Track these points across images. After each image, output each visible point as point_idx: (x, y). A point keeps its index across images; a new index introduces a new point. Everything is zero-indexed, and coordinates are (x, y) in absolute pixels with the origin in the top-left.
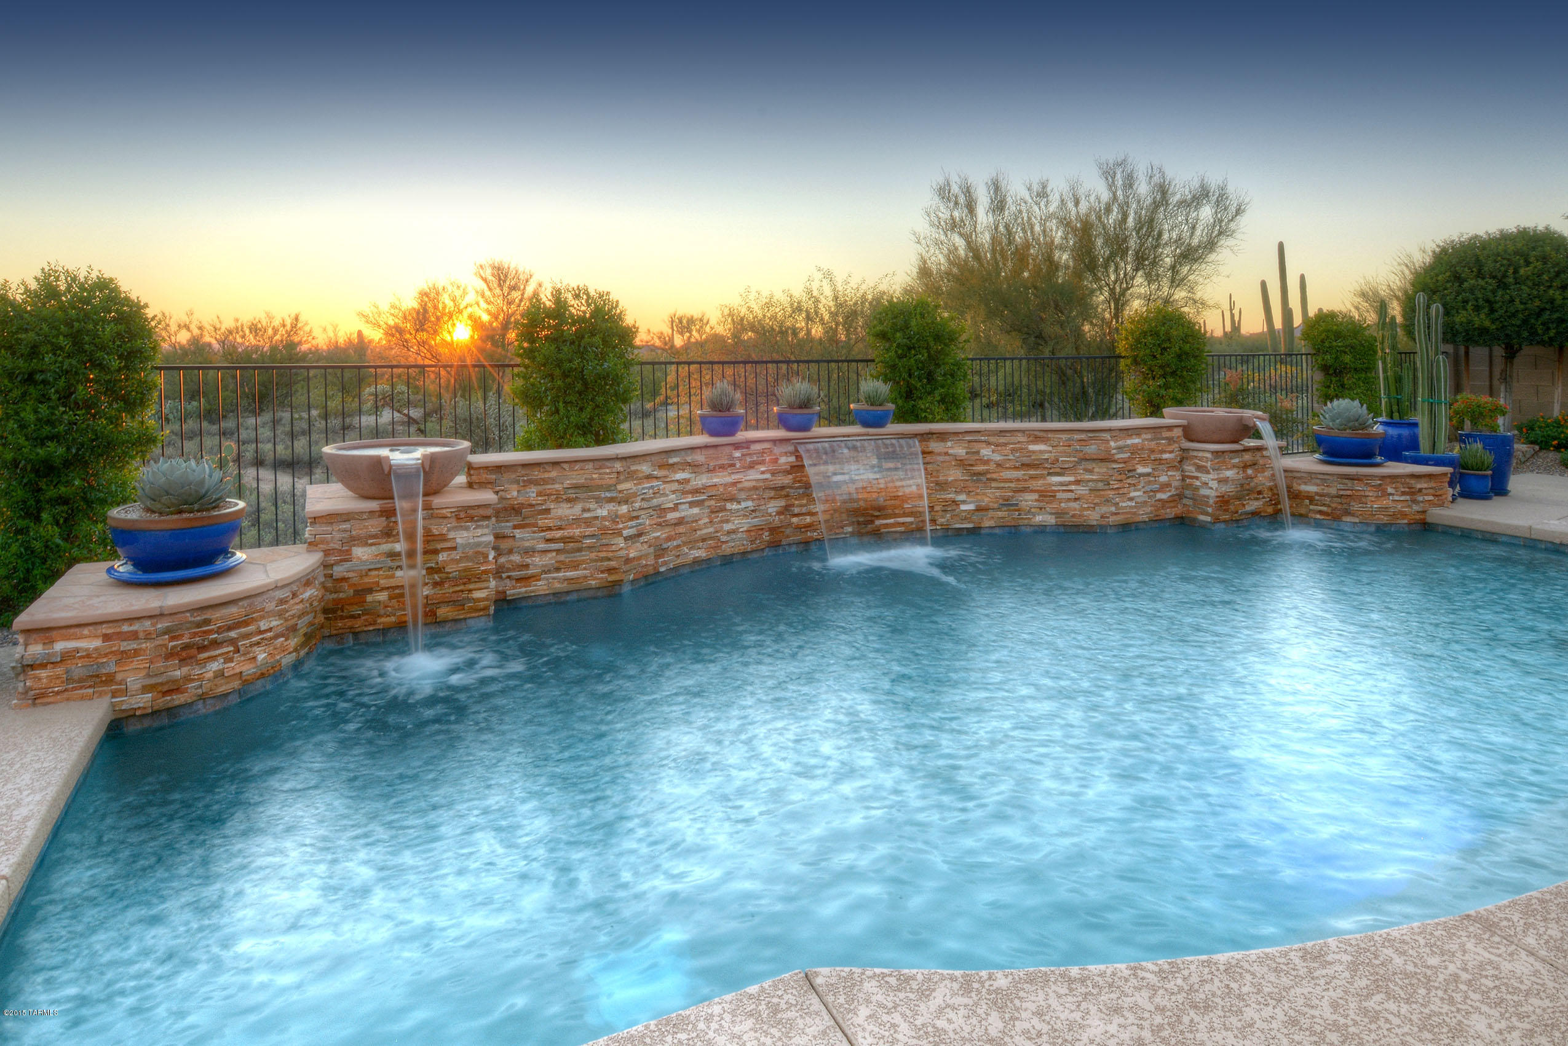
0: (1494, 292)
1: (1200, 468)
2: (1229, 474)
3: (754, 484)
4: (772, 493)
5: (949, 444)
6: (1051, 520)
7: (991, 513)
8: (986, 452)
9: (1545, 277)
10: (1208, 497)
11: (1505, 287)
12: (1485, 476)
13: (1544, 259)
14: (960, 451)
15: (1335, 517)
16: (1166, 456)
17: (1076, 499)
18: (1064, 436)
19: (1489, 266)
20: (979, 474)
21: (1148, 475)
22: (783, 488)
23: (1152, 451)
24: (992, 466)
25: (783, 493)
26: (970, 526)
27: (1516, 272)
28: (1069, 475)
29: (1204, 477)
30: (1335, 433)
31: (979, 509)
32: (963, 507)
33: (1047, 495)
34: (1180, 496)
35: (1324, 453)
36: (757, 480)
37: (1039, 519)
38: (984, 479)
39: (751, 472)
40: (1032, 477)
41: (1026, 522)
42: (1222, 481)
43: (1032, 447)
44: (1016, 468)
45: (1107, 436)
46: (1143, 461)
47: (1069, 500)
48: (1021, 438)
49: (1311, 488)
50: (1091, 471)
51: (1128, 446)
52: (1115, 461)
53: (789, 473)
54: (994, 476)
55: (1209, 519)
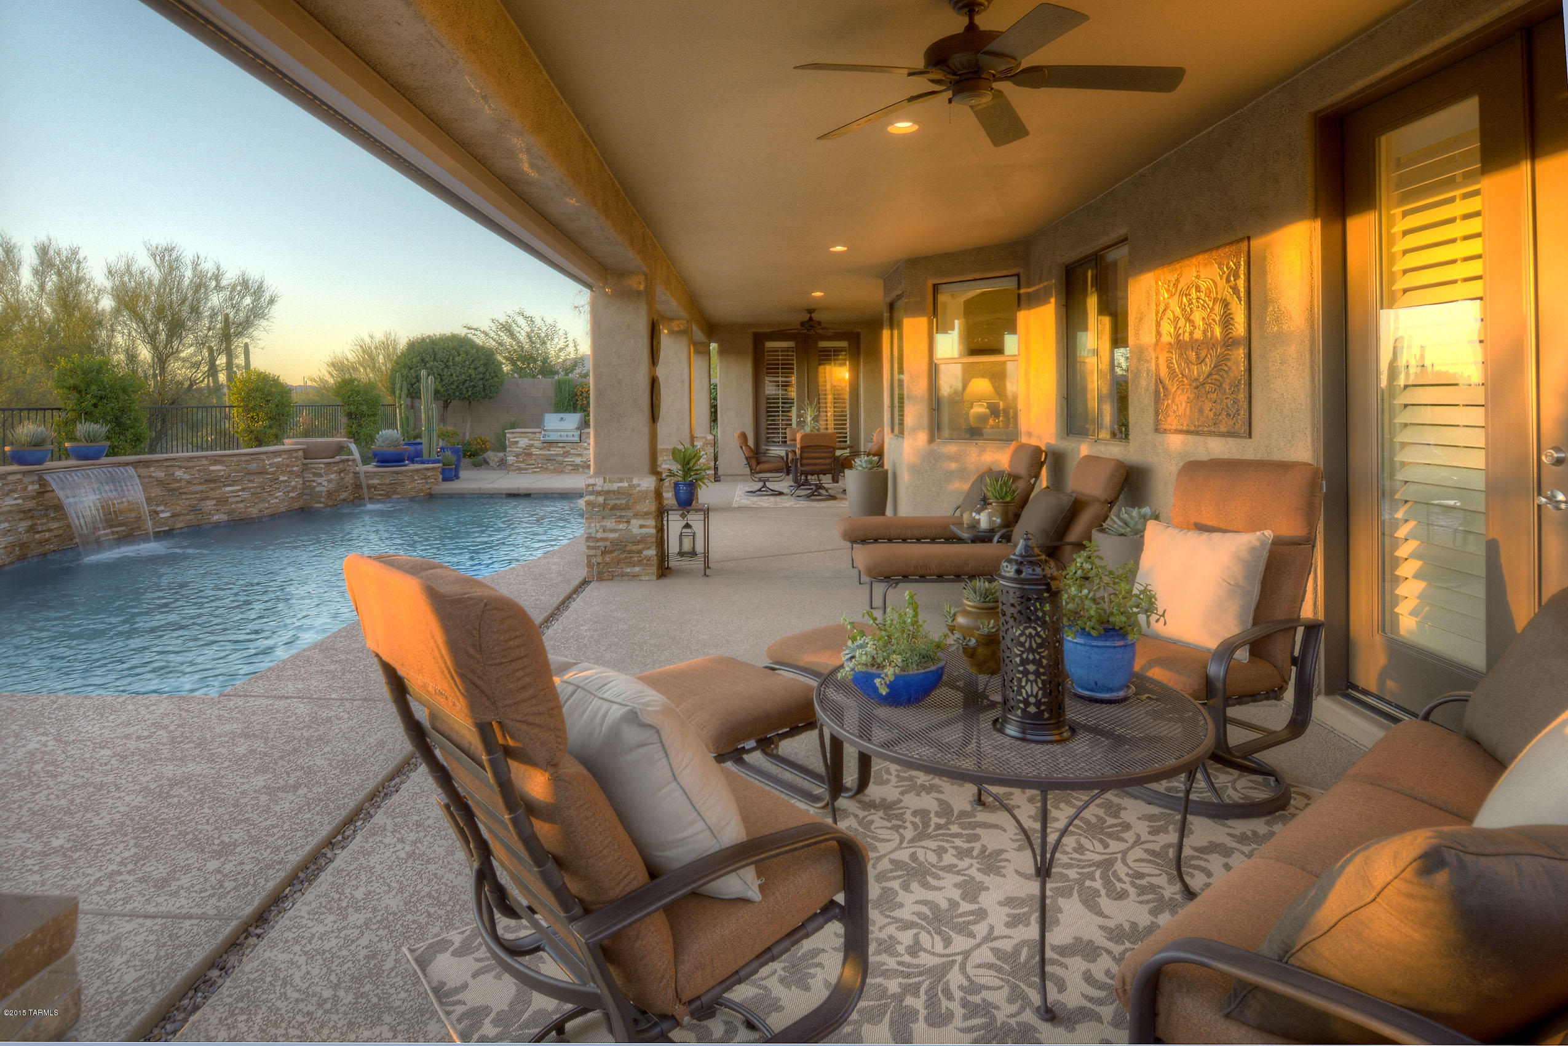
0: (442, 369)
1: (315, 475)
2: (333, 476)
3: (10, 508)
4: (22, 515)
5: (152, 469)
6: (225, 517)
7: (181, 518)
8: (179, 473)
9: (467, 363)
10: (321, 492)
11: (447, 367)
12: (451, 469)
13: (467, 353)
14: (161, 474)
15: (387, 496)
16: (295, 469)
17: (242, 501)
18: (234, 459)
19: (440, 355)
20: (175, 490)
21: (285, 481)
22: (30, 511)
23: (288, 466)
24: (184, 483)
25: (30, 515)
26: (167, 528)
27: (453, 359)
28: (238, 485)
29: (319, 480)
30: (385, 449)
31: (173, 516)
32: (162, 515)
33: (222, 501)
34: (302, 494)
35: (378, 462)
36: (12, 505)
37: (216, 518)
38: (177, 493)
39: (7, 499)
40: (212, 489)
41: (207, 521)
42: (329, 481)
43: (212, 468)
44: (201, 483)
45: (264, 457)
46: (283, 473)
47: (237, 502)
48: (205, 462)
49: (376, 481)
50: (252, 481)
51: (275, 463)
52: (268, 474)
53: (34, 498)
54: (185, 490)
55: (322, 505)
